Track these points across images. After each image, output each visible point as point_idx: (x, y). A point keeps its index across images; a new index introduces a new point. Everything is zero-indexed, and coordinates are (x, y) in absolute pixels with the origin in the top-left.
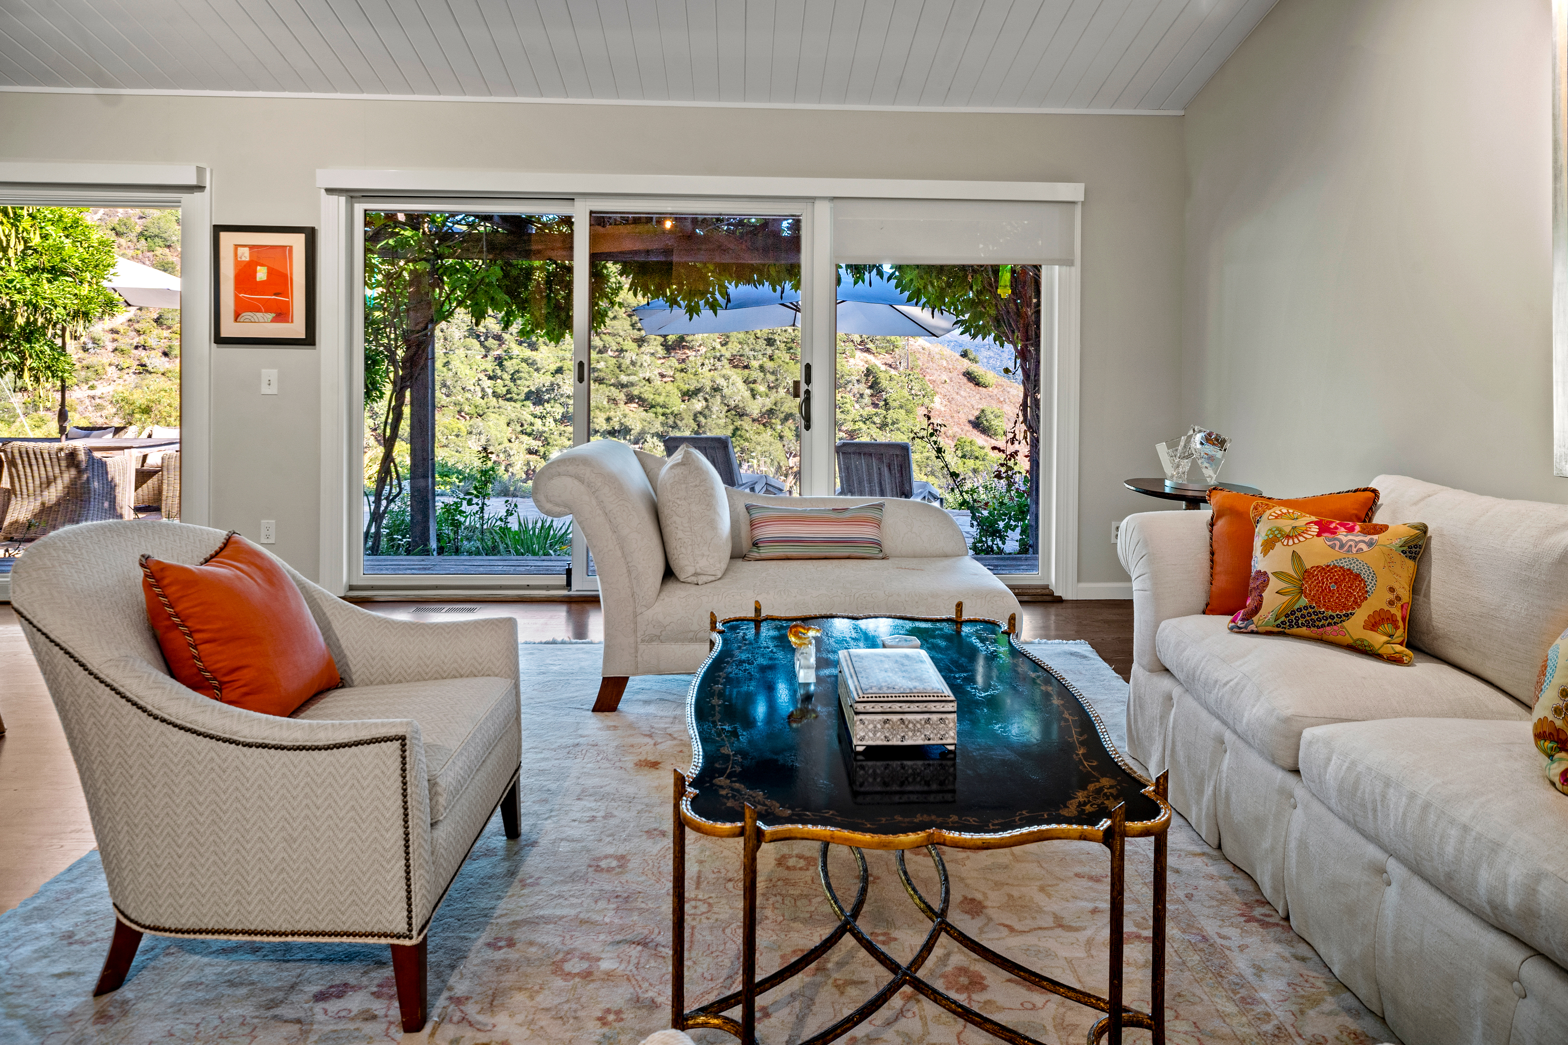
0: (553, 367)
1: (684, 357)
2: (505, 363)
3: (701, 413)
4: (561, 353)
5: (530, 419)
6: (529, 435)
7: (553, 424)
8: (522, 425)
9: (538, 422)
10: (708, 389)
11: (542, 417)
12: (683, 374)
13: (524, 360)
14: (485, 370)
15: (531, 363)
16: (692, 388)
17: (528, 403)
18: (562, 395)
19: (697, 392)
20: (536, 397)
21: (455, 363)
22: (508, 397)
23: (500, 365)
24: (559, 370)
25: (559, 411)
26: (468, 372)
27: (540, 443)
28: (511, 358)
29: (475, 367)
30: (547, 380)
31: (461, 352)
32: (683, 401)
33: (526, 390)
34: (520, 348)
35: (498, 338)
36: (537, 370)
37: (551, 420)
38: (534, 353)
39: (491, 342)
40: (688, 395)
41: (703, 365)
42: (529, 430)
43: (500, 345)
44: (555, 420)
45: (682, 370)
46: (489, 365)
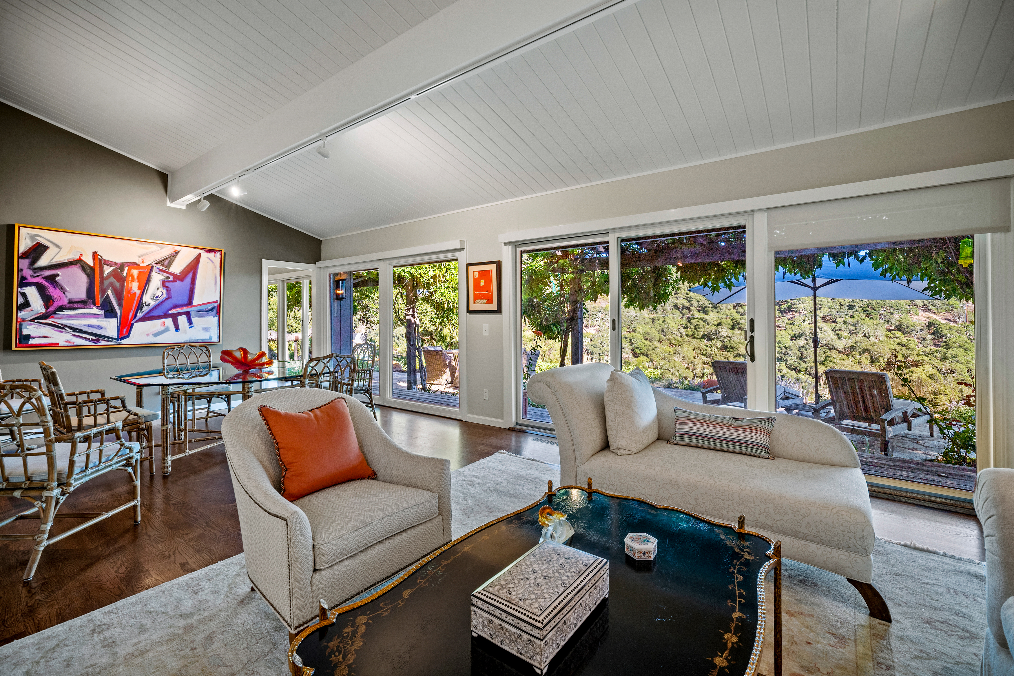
0: (716, 323)
1: (792, 316)
2: (691, 321)
3: (803, 347)
4: (720, 316)
5: (705, 347)
6: (704, 355)
7: (716, 351)
8: (700, 351)
9: (709, 349)
10: (808, 334)
11: (711, 347)
12: (791, 326)
13: (701, 319)
14: (682, 324)
15: (705, 321)
16: (797, 333)
17: (703, 340)
18: (721, 336)
19: (800, 335)
20: (707, 337)
21: (668, 321)
22: (693, 337)
23: (689, 322)
24: (720, 324)
25: (719, 344)
26: (674, 325)
27: (710, 360)
28: (694, 318)
29: (677, 323)
30: (713, 329)
31: (671, 316)
32: (792, 340)
33: (702, 333)
34: (699, 313)
35: (688, 309)
36: (708, 324)
37: (716, 348)
38: (706, 316)
39: (685, 311)
40: (795, 337)
41: (804, 320)
42: (704, 353)
43: (689, 312)
44: (717, 348)
45: (791, 324)
46: (684, 322)
